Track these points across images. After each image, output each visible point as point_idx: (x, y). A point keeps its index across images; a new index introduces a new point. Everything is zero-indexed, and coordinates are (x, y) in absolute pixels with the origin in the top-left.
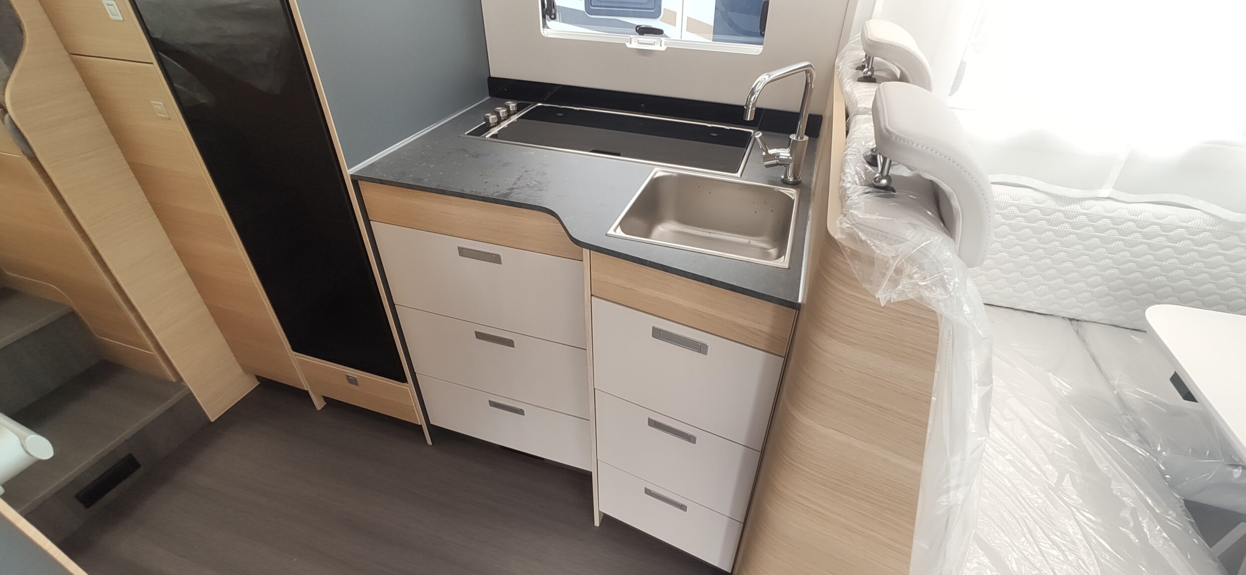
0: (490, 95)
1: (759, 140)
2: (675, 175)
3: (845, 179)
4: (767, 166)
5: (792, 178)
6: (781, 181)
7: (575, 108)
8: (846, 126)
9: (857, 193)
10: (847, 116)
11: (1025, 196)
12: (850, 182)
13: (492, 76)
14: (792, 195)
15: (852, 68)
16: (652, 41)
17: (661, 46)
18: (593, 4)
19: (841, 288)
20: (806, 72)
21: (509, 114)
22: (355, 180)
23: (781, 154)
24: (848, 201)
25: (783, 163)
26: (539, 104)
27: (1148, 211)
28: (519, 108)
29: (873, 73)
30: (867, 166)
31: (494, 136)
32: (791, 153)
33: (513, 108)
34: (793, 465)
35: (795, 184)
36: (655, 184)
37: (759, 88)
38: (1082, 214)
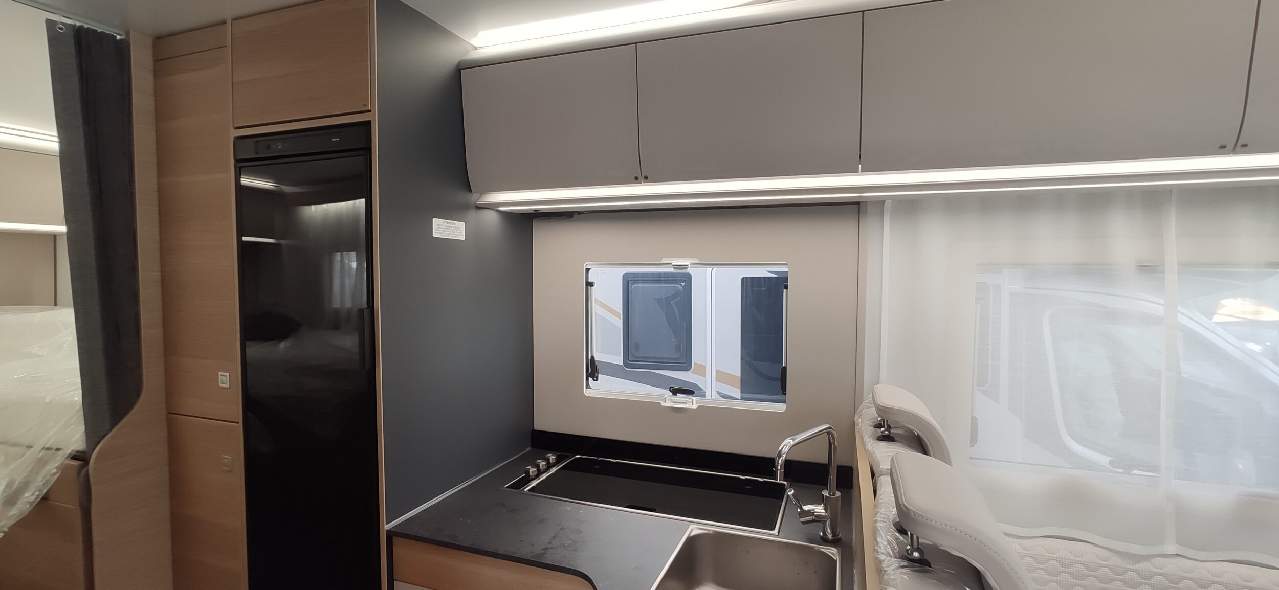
0: (531, 447)
1: (792, 497)
2: (711, 532)
3: (878, 549)
4: (804, 523)
5: (831, 535)
6: (821, 538)
7: (612, 460)
8: (873, 486)
9: (892, 567)
10: (873, 475)
11: (1088, 553)
12: (883, 554)
13: (535, 429)
14: (834, 554)
15: (870, 426)
16: (685, 400)
17: (693, 404)
18: (630, 359)
20: (828, 433)
21: (549, 466)
22: (391, 534)
23: (816, 510)
24: (886, 576)
25: (819, 520)
26: (578, 456)
27: (1230, 572)
28: (558, 461)
29: (889, 432)
30: (898, 535)
31: (532, 490)
32: (826, 509)
33: (552, 461)
35: (835, 542)
36: (691, 541)
37: (786, 450)
38: (1157, 574)
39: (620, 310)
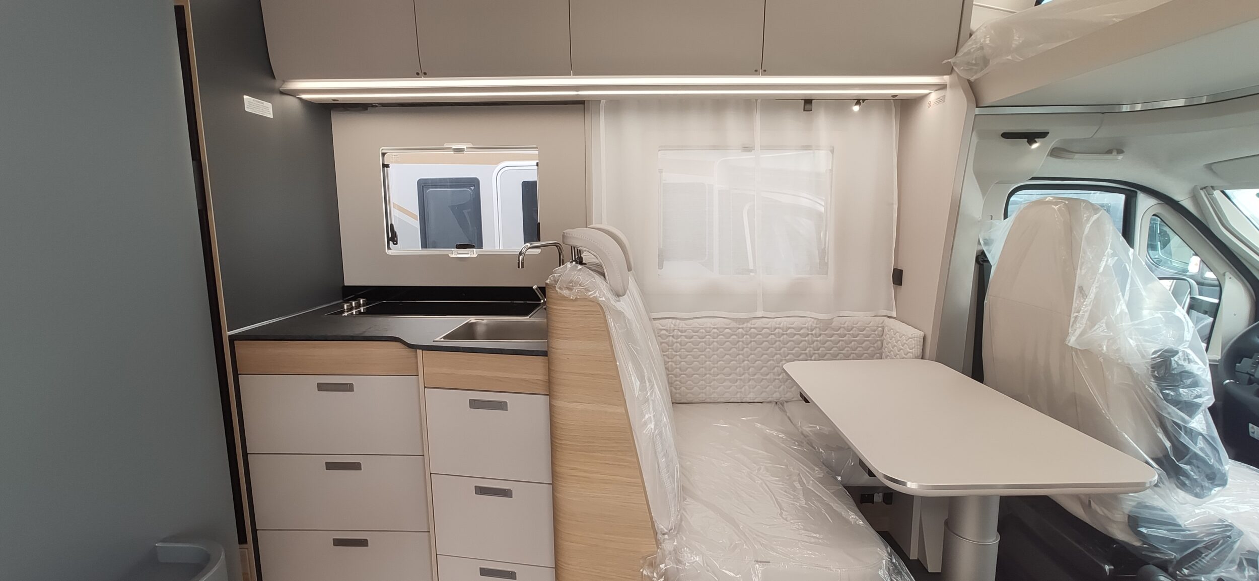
0: (342, 298)
7: (412, 301)
11: (720, 323)
13: (345, 285)
16: (467, 252)
17: (474, 254)
19: (555, 307)
20: (556, 246)
22: (232, 339)
26: (384, 301)
27: (785, 322)
28: (368, 302)
33: (362, 303)
34: (561, 444)
36: (468, 325)
38: (752, 328)
39: (417, 213)
